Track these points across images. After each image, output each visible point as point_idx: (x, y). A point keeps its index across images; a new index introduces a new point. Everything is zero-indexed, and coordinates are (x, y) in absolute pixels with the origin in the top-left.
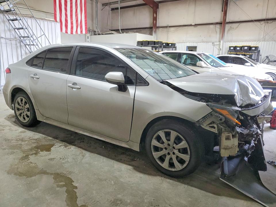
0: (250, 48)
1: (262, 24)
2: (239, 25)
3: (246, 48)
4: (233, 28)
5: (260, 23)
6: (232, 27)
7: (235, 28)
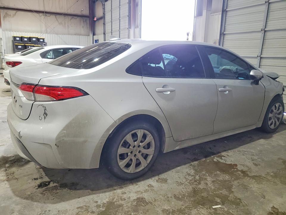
0: (38, 39)
1: (41, 16)
2: (16, 12)
3: (34, 39)
4: (10, 15)
5: (39, 15)
6: (8, 14)
7: (12, 15)
